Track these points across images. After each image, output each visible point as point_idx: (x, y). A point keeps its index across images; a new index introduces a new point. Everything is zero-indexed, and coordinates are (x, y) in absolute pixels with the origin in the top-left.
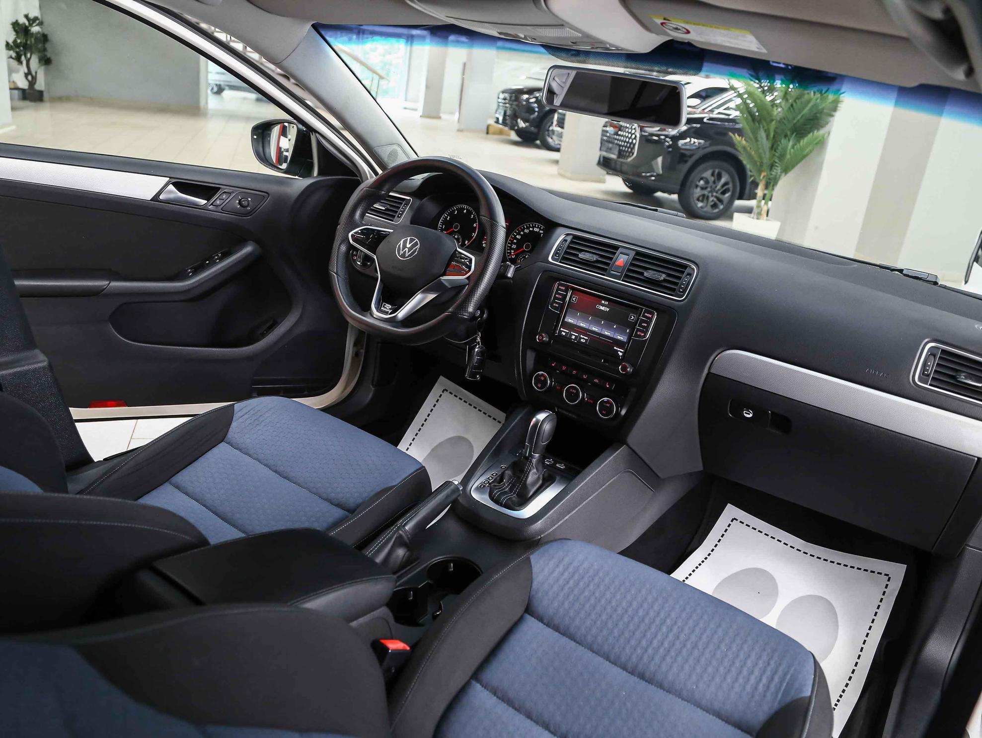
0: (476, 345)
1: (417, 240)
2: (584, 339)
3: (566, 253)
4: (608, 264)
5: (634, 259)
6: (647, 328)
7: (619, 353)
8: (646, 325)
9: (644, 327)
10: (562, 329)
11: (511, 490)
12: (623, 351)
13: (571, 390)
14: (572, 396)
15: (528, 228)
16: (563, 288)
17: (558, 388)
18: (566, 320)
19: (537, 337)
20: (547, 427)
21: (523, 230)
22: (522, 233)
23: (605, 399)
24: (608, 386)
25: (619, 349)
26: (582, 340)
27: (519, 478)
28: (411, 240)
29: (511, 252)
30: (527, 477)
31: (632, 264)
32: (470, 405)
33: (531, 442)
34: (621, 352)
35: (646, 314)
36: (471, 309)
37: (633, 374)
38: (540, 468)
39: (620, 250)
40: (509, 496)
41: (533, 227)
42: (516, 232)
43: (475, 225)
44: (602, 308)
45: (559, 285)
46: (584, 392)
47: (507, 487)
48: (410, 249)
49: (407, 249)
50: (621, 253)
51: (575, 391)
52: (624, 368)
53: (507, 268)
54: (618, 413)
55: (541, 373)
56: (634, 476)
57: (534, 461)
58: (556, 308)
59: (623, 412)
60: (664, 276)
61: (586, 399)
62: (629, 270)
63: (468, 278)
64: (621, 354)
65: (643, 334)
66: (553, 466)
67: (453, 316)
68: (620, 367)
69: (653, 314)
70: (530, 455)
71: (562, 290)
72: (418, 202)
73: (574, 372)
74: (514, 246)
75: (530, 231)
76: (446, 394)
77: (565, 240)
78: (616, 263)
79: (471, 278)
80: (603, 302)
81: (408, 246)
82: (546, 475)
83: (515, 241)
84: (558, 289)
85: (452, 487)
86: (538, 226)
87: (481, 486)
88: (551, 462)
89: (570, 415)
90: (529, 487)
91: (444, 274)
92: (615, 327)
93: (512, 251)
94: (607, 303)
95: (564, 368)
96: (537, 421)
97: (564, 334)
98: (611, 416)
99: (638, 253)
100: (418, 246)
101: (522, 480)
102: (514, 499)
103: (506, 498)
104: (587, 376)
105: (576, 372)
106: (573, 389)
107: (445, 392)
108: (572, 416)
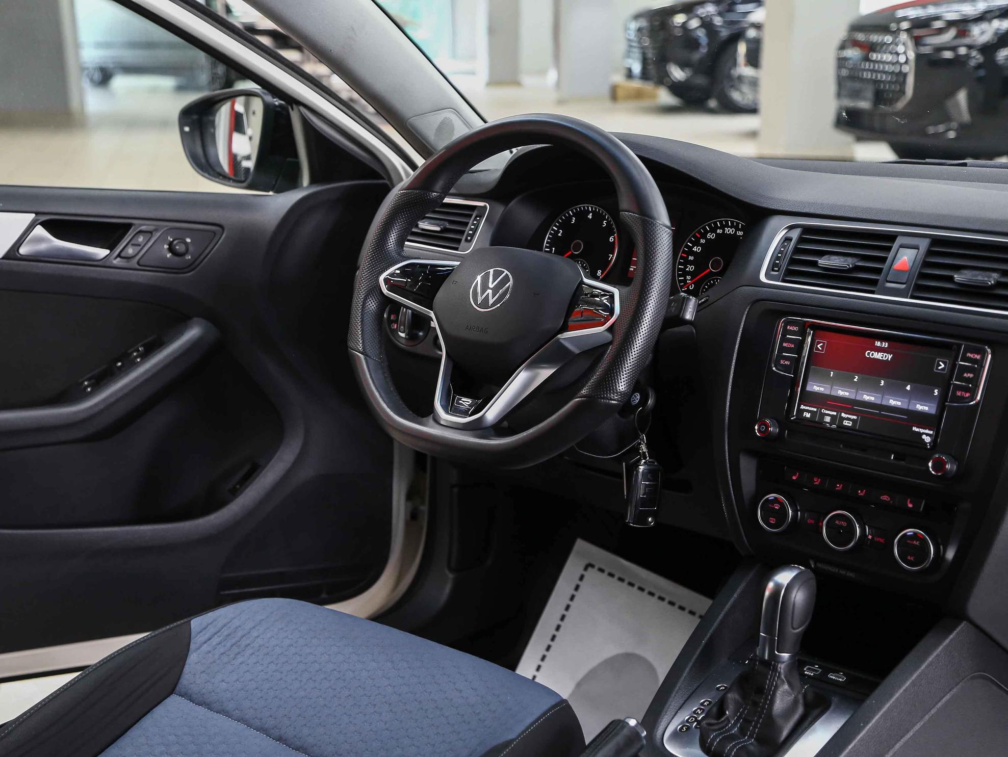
0: (640, 460)
1: (506, 272)
2: (848, 420)
3: (793, 261)
4: (878, 271)
5: (930, 253)
6: (976, 381)
7: (924, 437)
8: (971, 375)
9: (968, 380)
10: (802, 407)
11: (743, 731)
12: (931, 432)
13: (837, 522)
14: (842, 533)
15: (713, 230)
16: (796, 329)
17: (809, 521)
18: (808, 388)
19: (756, 427)
20: (799, 597)
21: (704, 236)
22: (703, 241)
23: (909, 531)
24: (910, 506)
25: (922, 431)
26: (846, 423)
27: (755, 704)
28: (497, 274)
29: (685, 280)
30: (772, 702)
31: (926, 264)
33: (770, 630)
34: (927, 435)
35: (969, 355)
36: (622, 386)
37: (958, 477)
38: (797, 682)
39: (899, 241)
40: (741, 743)
41: (722, 227)
42: (691, 241)
43: (611, 239)
44: (878, 356)
45: (787, 323)
46: (865, 524)
47: (735, 724)
48: (495, 290)
49: (490, 291)
50: (902, 246)
51: (844, 524)
52: (939, 465)
53: (683, 303)
54: (939, 556)
55: (772, 496)
56: (995, 688)
57: (782, 667)
58: (786, 369)
59: (950, 555)
60: (995, 275)
61: (870, 537)
62: (922, 276)
63: (611, 329)
64: (927, 439)
65: (968, 395)
66: (821, 679)
67: (589, 404)
68: (930, 464)
69: (983, 354)
70: (772, 655)
71: (793, 333)
72: (500, 209)
73: (839, 487)
74: (690, 268)
75: (717, 234)
76: (591, 574)
77: (787, 239)
78: (897, 265)
79: (616, 327)
80: (878, 344)
81: (491, 286)
82: (810, 696)
83: (691, 258)
84: (786, 332)
85: (625, 731)
86: (732, 222)
87: (682, 728)
88: (817, 671)
89: (843, 572)
90: (779, 721)
91: (565, 328)
92: (908, 388)
93: (688, 277)
94: (885, 345)
95: (817, 481)
96: (778, 587)
97: (808, 415)
98: (926, 564)
99: (936, 241)
100: (511, 283)
101: (763, 708)
102: (752, 748)
103: (734, 746)
104: (865, 491)
105: (841, 485)
106: (840, 520)
107: (590, 569)
108: (846, 573)
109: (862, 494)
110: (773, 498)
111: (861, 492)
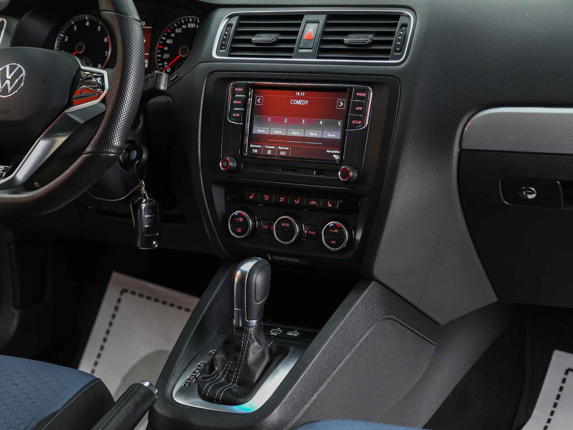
0: (142, 200)
1: (19, 66)
2: (283, 151)
3: (235, 41)
4: (293, 42)
5: (326, 25)
6: (364, 112)
7: (334, 156)
8: (361, 108)
9: (359, 112)
10: (251, 146)
11: (228, 380)
12: (339, 152)
13: (282, 225)
14: (287, 233)
15: (180, 26)
16: (241, 89)
17: (265, 227)
18: (254, 132)
19: (221, 164)
20: (258, 279)
21: (173, 31)
22: (173, 35)
23: (331, 224)
24: (330, 206)
25: (333, 152)
26: (282, 153)
27: (236, 359)
28: (12, 69)
29: (163, 66)
30: (247, 355)
31: (324, 33)
32: (164, 303)
33: (241, 305)
34: (336, 154)
35: (358, 94)
36: (117, 142)
37: (360, 180)
38: (263, 340)
39: (306, 18)
40: (227, 387)
41: (186, 23)
42: (164, 36)
43: (106, 40)
44: (299, 102)
45: (235, 86)
46: (301, 223)
47: (223, 376)
48: (12, 81)
49: (8, 82)
50: (307, 22)
51: (288, 225)
52: (345, 174)
53: (158, 77)
54: (352, 238)
55: (236, 213)
56: (399, 325)
57: (252, 330)
58: (237, 119)
59: (359, 237)
60: (371, 36)
61: (306, 232)
62: (323, 42)
63: (104, 101)
64: (337, 157)
65: (360, 122)
66: (283, 336)
67: (94, 158)
68: (339, 174)
69: (366, 91)
70: (244, 322)
71: (240, 93)
72: (15, 23)
73: (282, 200)
74: (166, 56)
75: (183, 29)
76: (126, 297)
77: (229, 25)
78: (305, 36)
79: (107, 99)
80: (298, 94)
81: (9, 77)
82: (274, 349)
83: (166, 48)
84: (234, 93)
85: (142, 391)
86: (192, 19)
87: (185, 384)
88: (279, 332)
89: (290, 260)
90: (252, 368)
91: (70, 104)
92: (321, 123)
93: (166, 63)
94: (303, 94)
95: (267, 198)
96: (243, 273)
97: (256, 151)
98: (344, 245)
99: (330, 16)
100: (24, 74)
101: (241, 360)
102: (235, 390)
103: (222, 390)
104: (299, 200)
105: (283, 198)
106: (284, 223)
107: (125, 294)
108: (293, 260)
109: (298, 202)
110: (238, 214)
111: (297, 201)
